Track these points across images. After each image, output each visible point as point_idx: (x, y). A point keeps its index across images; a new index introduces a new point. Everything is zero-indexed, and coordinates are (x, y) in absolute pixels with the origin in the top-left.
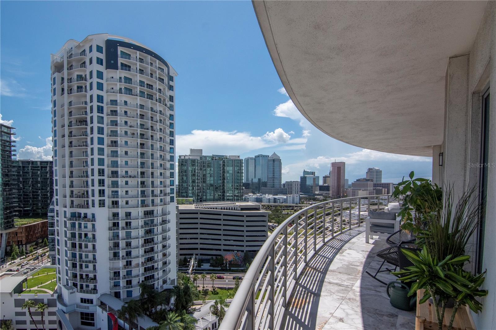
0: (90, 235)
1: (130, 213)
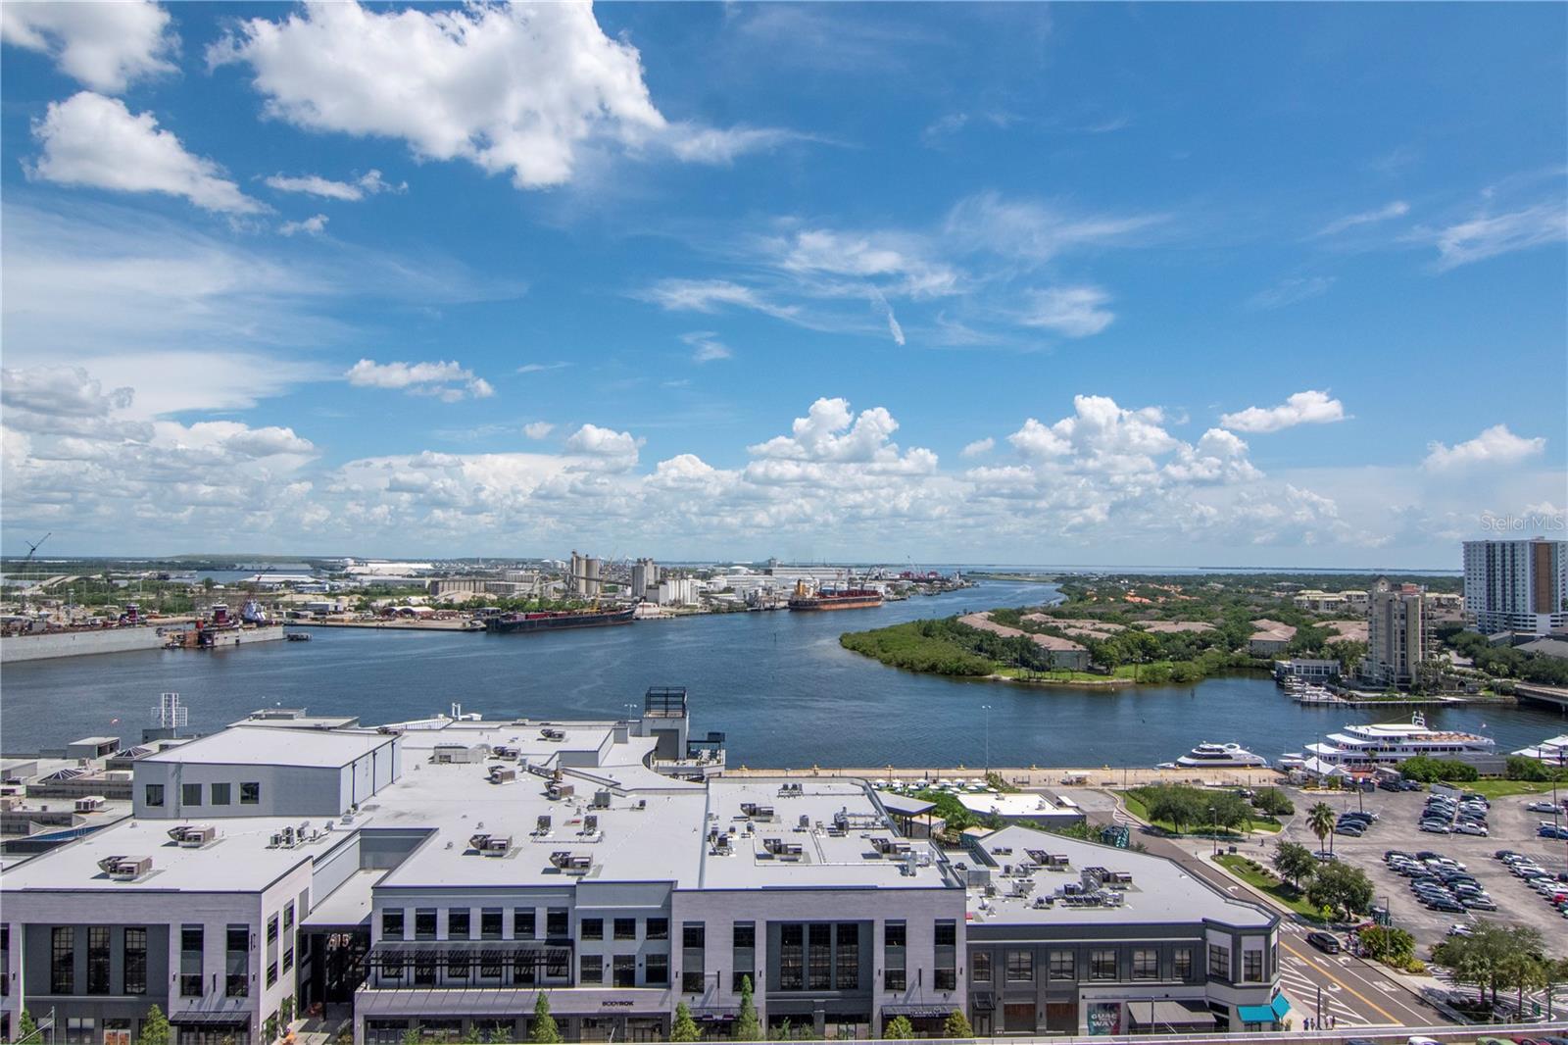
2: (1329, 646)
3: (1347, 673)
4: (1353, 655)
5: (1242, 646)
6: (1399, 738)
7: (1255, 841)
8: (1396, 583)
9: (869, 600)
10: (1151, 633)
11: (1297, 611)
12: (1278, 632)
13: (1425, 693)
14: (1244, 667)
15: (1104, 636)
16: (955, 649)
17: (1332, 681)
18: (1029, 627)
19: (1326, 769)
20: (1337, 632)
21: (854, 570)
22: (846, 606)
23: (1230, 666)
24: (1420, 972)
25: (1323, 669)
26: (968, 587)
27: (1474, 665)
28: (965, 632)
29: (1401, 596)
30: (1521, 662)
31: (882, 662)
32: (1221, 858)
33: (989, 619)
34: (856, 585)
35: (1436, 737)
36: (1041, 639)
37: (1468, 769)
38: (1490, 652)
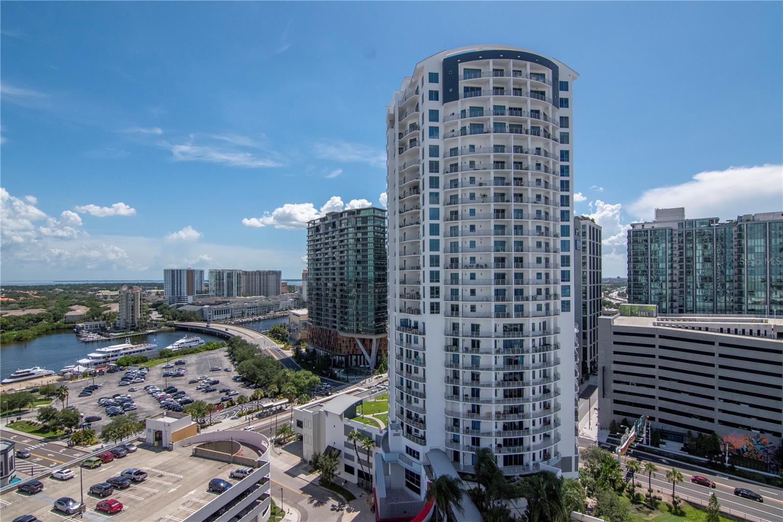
0: (421, 355)
1: (478, 326)
2: (104, 315)
3: (110, 326)
4: (113, 318)
5: (61, 319)
6: (119, 350)
7: (35, 411)
8: (130, 286)
10: (5, 317)
11: (96, 300)
12: (81, 311)
13: (141, 330)
14: (62, 329)
17: (102, 330)
19: (82, 369)
20: (109, 309)
23: (53, 329)
24: (97, 443)
25: (98, 326)
27: (163, 317)
29: (132, 292)
30: (178, 314)
32: (12, 425)
35: (136, 347)
37: (144, 358)
38: (168, 311)
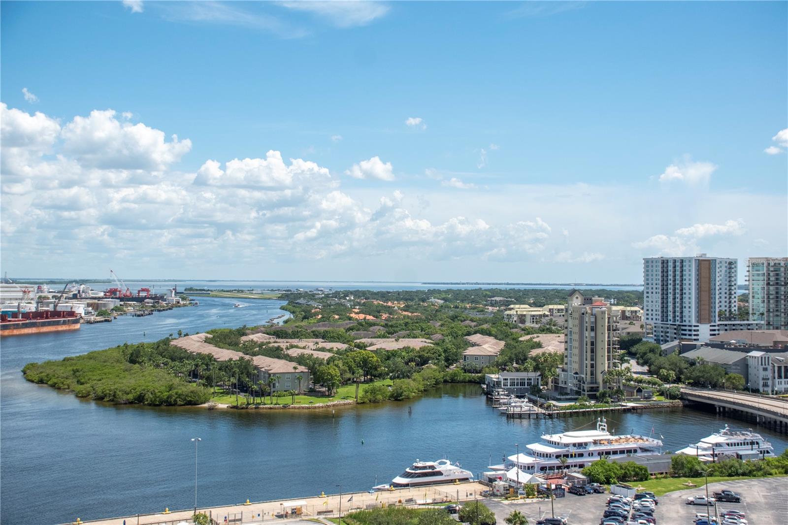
2: (532, 358)
3: (547, 384)
4: (552, 366)
5: (456, 361)
6: (586, 444)
8: (588, 297)
9: (64, 323)
10: (373, 351)
12: (488, 347)
13: (610, 400)
14: (459, 382)
15: (326, 356)
16: (166, 376)
17: (534, 393)
18: (251, 349)
20: (540, 345)
21: (45, 287)
22: (33, 330)
23: (445, 381)
25: (526, 381)
26: (184, 305)
27: (650, 373)
28: (178, 356)
29: (592, 309)
30: (686, 369)
31: (77, 396)
33: (207, 341)
34: (48, 305)
35: (616, 441)
36: (261, 361)
37: (641, 470)
